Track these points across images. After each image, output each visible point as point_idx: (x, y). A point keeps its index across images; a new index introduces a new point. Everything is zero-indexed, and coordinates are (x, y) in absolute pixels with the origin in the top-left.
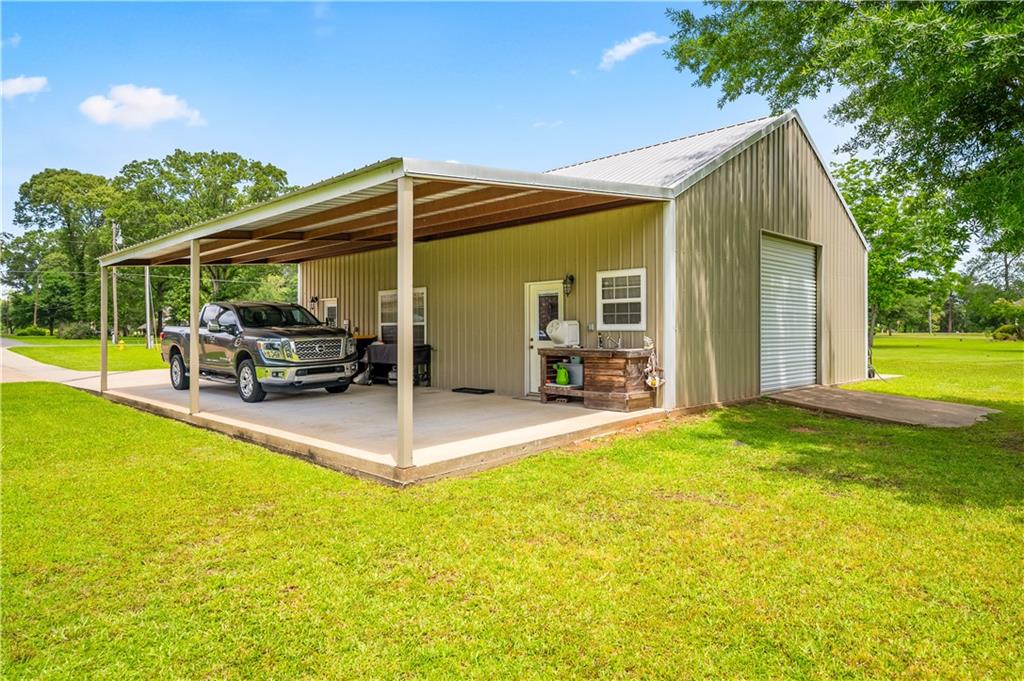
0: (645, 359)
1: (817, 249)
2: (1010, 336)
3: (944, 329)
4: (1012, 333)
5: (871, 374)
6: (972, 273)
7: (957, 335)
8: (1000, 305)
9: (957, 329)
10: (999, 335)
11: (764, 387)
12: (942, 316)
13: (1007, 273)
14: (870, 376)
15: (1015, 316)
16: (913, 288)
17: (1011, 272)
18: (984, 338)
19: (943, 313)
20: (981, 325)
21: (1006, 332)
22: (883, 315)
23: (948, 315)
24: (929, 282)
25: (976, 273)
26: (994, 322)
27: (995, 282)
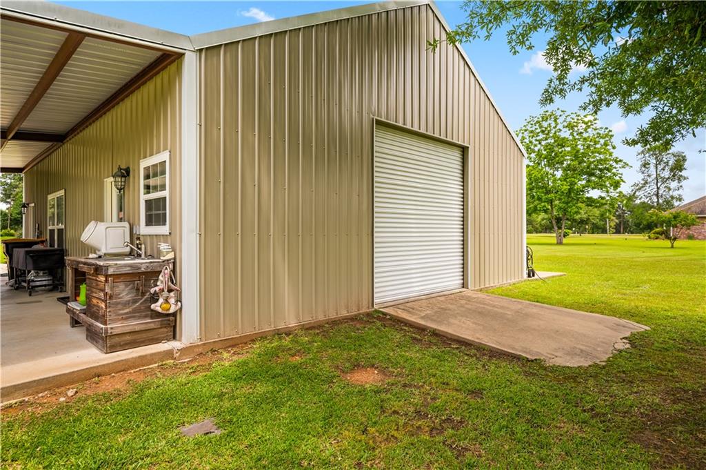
0: (153, 275)
1: (464, 150)
2: (660, 236)
3: (618, 231)
4: (661, 235)
5: (531, 273)
6: (635, 193)
7: (626, 236)
8: (652, 214)
9: (626, 232)
10: (652, 236)
11: (379, 297)
12: (617, 223)
13: (658, 193)
14: (529, 276)
15: (663, 222)
16: (590, 202)
17: (661, 192)
18: (642, 237)
19: (617, 221)
20: (641, 229)
21: (657, 234)
22: (576, 222)
23: (620, 223)
24: (602, 198)
25: (637, 193)
26: (649, 227)
27: (650, 199)
